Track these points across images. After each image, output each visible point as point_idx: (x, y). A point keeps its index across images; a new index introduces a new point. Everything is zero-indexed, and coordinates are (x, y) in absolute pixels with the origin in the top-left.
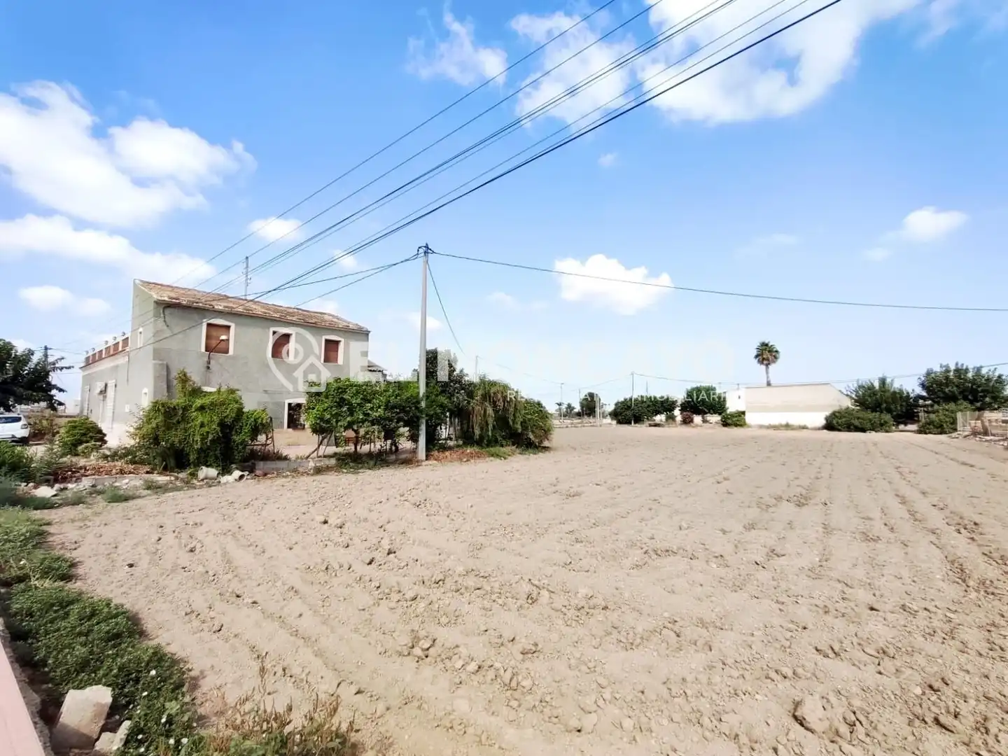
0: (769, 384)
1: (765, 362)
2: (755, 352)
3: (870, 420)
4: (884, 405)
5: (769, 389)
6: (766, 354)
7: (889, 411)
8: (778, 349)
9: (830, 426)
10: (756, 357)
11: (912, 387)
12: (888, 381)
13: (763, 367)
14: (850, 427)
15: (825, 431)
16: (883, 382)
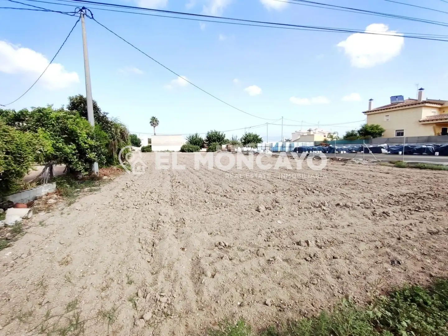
0: (155, 134)
1: (154, 125)
2: (150, 120)
3: (194, 148)
4: (198, 143)
5: (155, 136)
6: (154, 122)
7: (198, 145)
8: (159, 120)
9: (182, 150)
10: (151, 122)
11: (204, 137)
12: (198, 135)
13: (153, 127)
14: (190, 151)
15: (181, 152)
16: (196, 135)
